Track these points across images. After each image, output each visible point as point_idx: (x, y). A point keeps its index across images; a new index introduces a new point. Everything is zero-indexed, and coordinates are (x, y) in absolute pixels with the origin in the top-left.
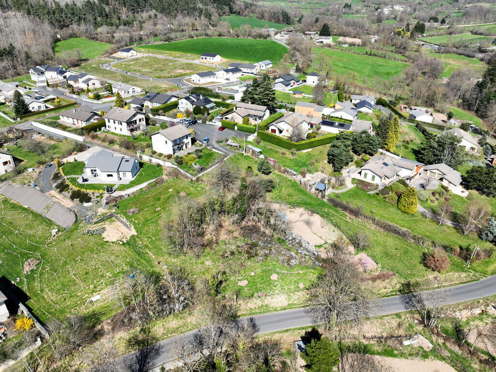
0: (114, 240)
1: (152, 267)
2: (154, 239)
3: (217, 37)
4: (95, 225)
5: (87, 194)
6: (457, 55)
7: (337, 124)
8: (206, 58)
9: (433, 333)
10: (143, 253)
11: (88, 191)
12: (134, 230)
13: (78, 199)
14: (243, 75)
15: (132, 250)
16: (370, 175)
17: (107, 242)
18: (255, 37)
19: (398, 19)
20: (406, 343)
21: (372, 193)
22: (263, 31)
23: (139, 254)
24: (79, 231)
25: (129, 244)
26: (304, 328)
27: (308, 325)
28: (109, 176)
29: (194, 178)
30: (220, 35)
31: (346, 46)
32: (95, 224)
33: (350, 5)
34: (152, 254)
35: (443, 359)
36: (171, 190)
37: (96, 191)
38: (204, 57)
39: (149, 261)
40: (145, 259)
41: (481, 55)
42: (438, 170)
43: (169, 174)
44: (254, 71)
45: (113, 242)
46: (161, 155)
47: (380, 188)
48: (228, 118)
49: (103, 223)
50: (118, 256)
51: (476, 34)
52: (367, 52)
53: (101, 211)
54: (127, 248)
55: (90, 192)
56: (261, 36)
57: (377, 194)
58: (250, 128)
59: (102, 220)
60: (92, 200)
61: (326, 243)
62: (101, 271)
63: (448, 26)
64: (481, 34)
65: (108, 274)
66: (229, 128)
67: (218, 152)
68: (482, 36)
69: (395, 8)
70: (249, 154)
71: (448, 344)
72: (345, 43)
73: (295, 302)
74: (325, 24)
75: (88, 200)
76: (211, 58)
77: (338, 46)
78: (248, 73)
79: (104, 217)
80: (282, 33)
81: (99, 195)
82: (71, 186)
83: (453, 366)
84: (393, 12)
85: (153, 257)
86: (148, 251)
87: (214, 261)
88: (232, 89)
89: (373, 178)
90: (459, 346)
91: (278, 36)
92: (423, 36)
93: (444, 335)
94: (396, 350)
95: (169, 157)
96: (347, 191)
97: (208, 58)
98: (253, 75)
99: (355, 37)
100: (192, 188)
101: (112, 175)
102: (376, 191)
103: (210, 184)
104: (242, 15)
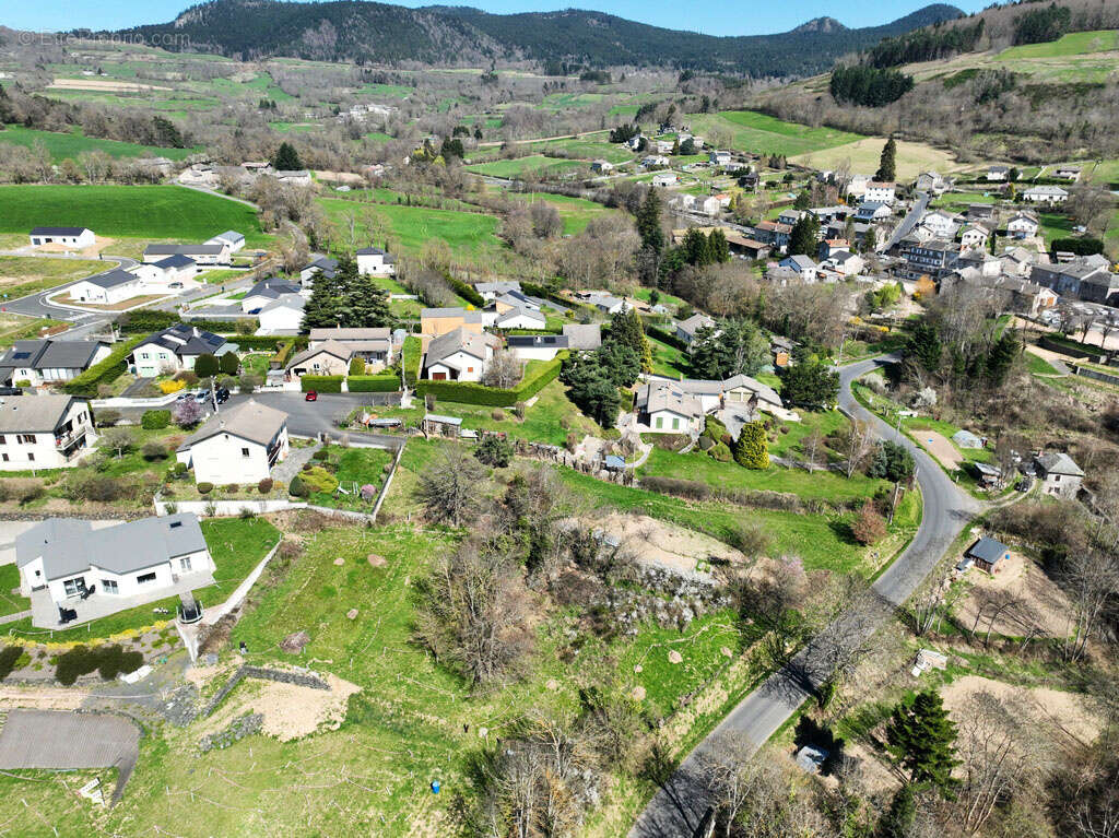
0: (312, 728)
1: (455, 746)
2: (409, 681)
3: (13, 185)
4: (215, 717)
5: (117, 648)
6: (549, 194)
7: (539, 340)
8: (48, 240)
9: (931, 640)
10: (408, 727)
11: (115, 639)
12: (344, 683)
13: (96, 673)
14: (199, 271)
15: (377, 732)
16: (668, 418)
17: (294, 741)
18: (127, 180)
19: (389, 131)
20: (916, 672)
21: (686, 450)
22: (144, 164)
23: (401, 732)
24: (178, 752)
25: (356, 721)
26: (788, 724)
27: (789, 716)
28: (141, 579)
29: (373, 518)
30: (21, 180)
31: (346, 188)
32: (209, 715)
33: (273, 102)
34: (435, 718)
35: (967, 671)
36: (339, 561)
37: (144, 629)
38: (42, 238)
39: (439, 736)
40: (426, 738)
41: (589, 193)
42: (743, 386)
43: (298, 526)
44: (221, 258)
45: (311, 736)
46: (233, 488)
47: (695, 438)
48: (304, 370)
49: (231, 703)
50: (355, 760)
51: (552, 155)
52: (399, 199)
53: (199, 675)
54: (356, 735)
55: (123, 639)
56: (141, 177)
57: (695, 450)
58: (386, 381)
59: (225, 695)
60: (146, 658)
61: (700, 561)
62: (348, 815)
63: (500, 144)
64: (563, 157)
65: (372, 812)
66: (324, 392)
67: (369, 446)
68: (566, 160)
69: (371, 109)
70: (436, 435)
71: (955, 647)
72: (341, 184)
73: (736, 687)
74: (285, 145)
75: (134, 661)
76: (69, 239)
77: (330, 192)
78: (212, 264)
79: (225, 686)
80: (194, 167)
81: (157, 637)
82: (31, 646)
83: (982, 676)
84: (372, 117)
85: (443, 722)
86: (418, 714)
87: (558, 677)
88: (213, 306)
89: (676, 423)
90: (968, 643)
91: (186, 177)
92: (465, 163)
93: (945, 636)
94: (914, 689)
95: (265, 487)
96: (649, 459)
97: (57, 239)
98: (228, 268)
99: (342, 171)
100: (383, 542)
101: (152, 576)
102: (691, 446)
103: (419, 519)
104: (42, 127)
